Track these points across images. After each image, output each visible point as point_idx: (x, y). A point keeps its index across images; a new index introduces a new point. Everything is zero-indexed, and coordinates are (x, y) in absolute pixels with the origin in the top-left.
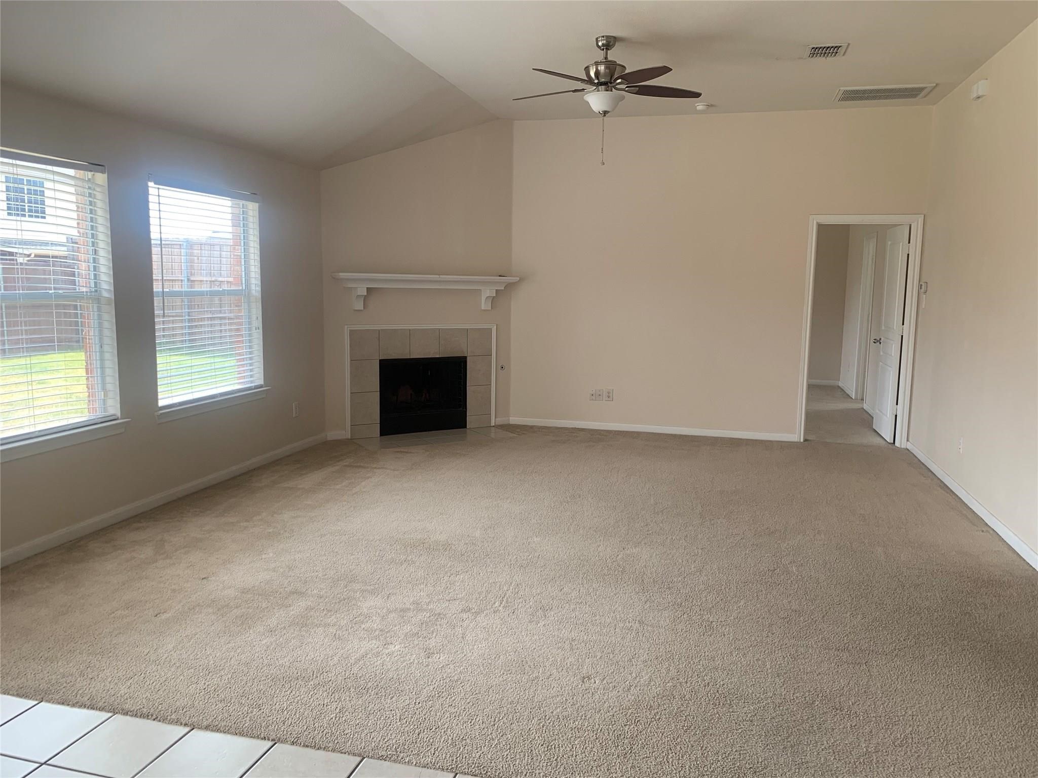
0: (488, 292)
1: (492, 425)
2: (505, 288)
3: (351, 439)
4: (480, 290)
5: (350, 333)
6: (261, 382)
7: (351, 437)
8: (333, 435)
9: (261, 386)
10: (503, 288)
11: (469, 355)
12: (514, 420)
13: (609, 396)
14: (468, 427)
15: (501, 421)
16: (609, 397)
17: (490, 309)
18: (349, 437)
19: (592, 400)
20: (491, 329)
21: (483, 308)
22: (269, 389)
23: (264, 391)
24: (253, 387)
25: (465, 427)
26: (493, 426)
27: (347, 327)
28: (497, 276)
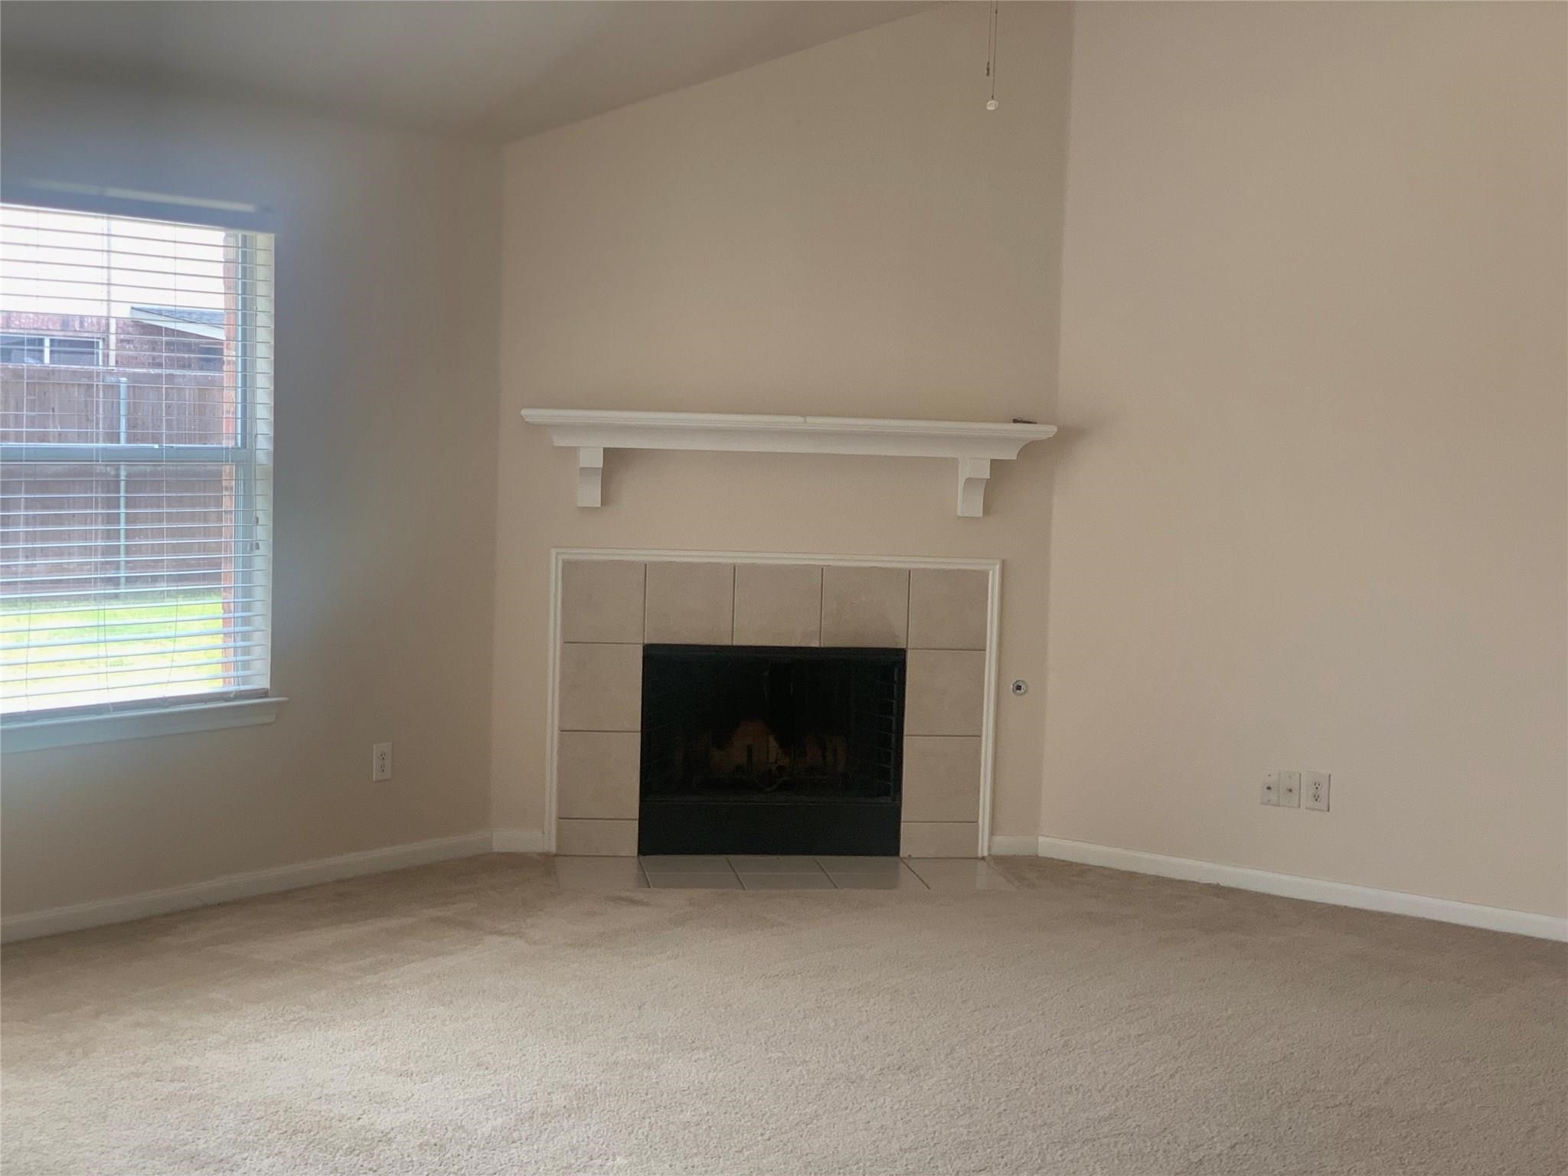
0: (975, 466)
1: (980, 855)
2: (1018, 455)
3: (556, 855)
4: (955, 461)
5: (563, 569)
6: (263, 682)
7: (558, 847)
8: (507, 838)
9: (264, 693)
10: (1015, 458)
11: (909, 646)
12: (1051, 845)
13: (1319, 794)
14: (902, 854)
15: (1007, 844)
16: (1316, 798)
17: (980, 514)
18: (553, 850)
19: (1269, 802)
20: (984, 575)
21: (959, 513)
22: (283, 702)
23: (270, 703)
24: (232, 696)
25: (896, 852)
26: (983, 858)
27: (557, 554)
28: (1008, 422)
